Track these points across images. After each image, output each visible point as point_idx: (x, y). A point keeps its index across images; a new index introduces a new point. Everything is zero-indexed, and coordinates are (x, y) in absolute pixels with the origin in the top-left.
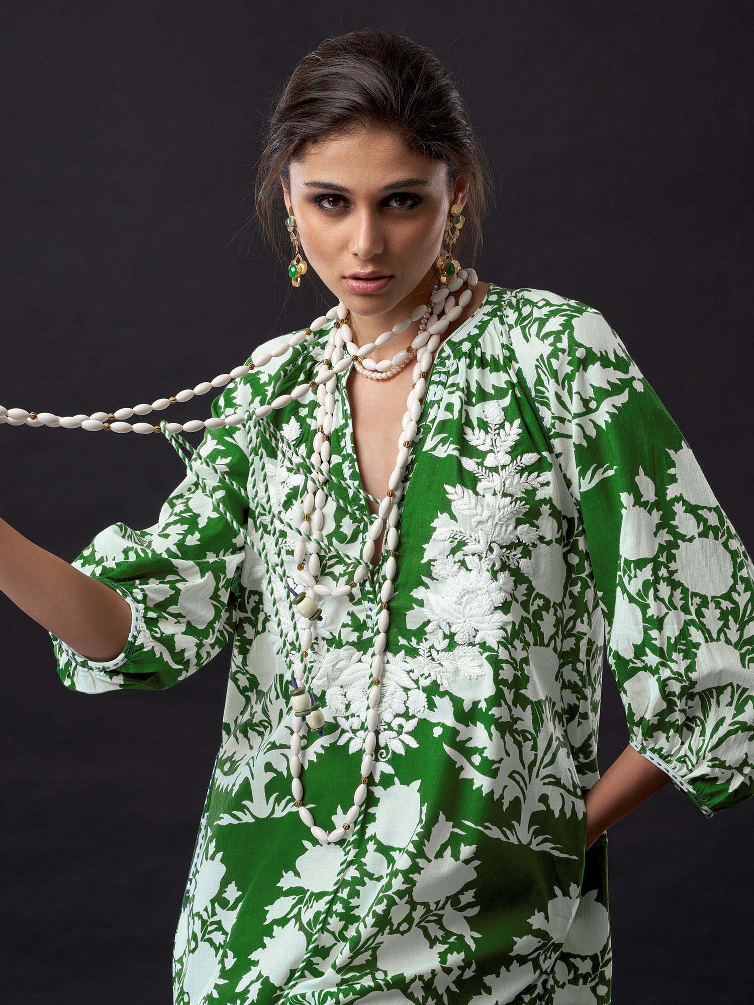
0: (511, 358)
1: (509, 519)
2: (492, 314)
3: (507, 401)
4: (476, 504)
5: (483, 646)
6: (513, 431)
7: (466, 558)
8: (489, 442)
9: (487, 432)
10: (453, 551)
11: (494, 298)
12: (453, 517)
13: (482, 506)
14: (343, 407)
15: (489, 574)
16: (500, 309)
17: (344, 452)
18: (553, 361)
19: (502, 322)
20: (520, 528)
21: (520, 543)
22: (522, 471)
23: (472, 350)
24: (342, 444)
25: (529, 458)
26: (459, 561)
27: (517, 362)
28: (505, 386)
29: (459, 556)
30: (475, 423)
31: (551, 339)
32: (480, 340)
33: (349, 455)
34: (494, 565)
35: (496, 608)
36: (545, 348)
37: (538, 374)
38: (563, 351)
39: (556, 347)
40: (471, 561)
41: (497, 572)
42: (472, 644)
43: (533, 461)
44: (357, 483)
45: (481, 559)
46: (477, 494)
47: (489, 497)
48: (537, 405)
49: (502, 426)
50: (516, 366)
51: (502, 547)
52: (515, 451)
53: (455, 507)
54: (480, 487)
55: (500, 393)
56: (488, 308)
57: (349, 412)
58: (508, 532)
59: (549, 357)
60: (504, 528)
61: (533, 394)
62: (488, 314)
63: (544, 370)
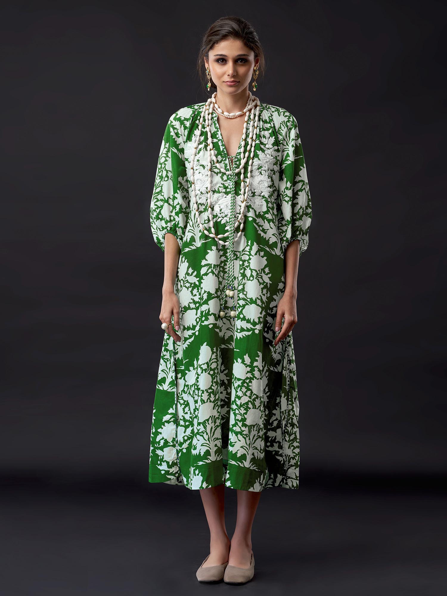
2: (263, 109)
3: (270, 131)
5: (263, 197)
6: (272, 140)
7: (262, 171)
8: (266, 141)
9: (266, 139)
12: (259, 159)
13: (266, 157)
17: (219, 138)
18: (288, 123)
19: (268, 111)
21: (273, 170)
22: (274, 150)
23: (259, 117)
24: (217, 136)
25: (276, 148)
27: (273, 121)
30: (262, 136)
33: (220, 140)
36: (286, 119)
37: (281, 126)
38: (291, 121)
39: (289, 119)
41: (269, 177)
42: (260, 196)
44: (224, 147)
46: (265, 154)
48: (278, 134)
50: (273, 123)
51: (270, 170)
52: (273, 145)
53: (260, 157)
54: (265, 152)
55: (268, 129)
57: (218, 127)
60: (271, 165)
61: (277, 131)
63: (284, 125)
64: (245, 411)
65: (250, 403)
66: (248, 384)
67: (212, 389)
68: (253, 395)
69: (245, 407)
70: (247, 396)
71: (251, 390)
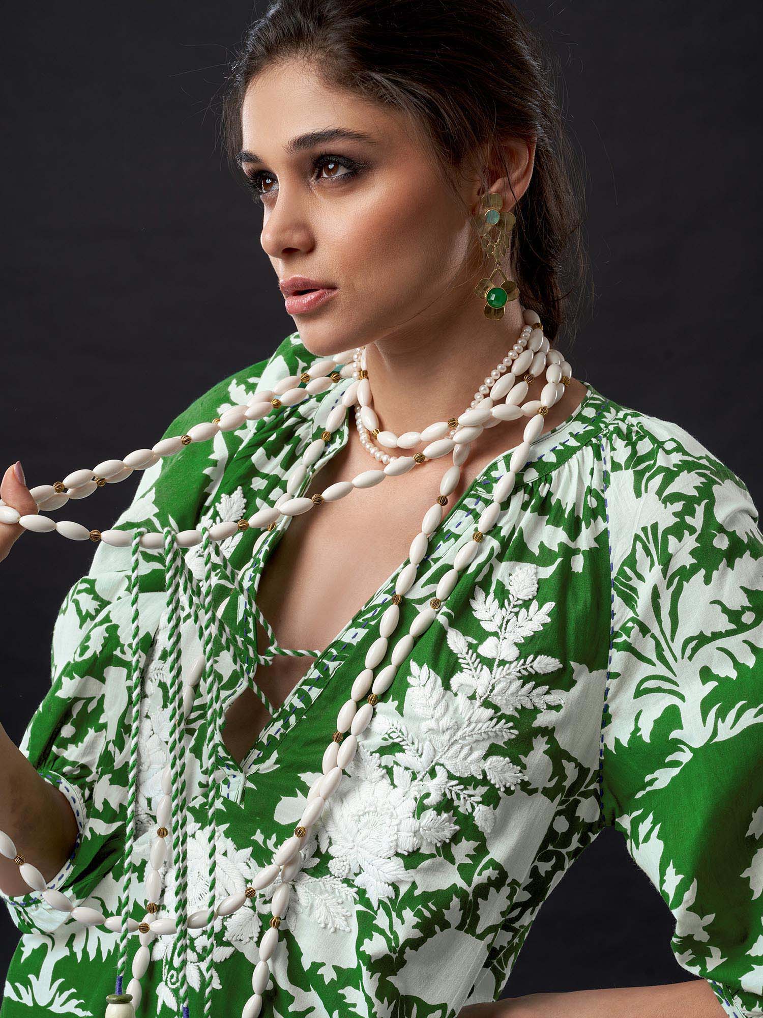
0: (598, 512)
1: (477, 741)
2: (584, 440)
4: (438, 703)
5: (362, 892)
6: (539, 617)
7: (396, 769)
9: (502, 606)
10: (383, 751)
11: (590, 413)
12: (401, 710)
13: (447, 708)
15: (412, 805)
16: (596, 433)
18: (672, 539)
19: (598, 456)
20: (493, 759)
21: (485, 781)
22: (526, 679)
23: (537, 483)
25: (546, 664)
26: (386, 767)
27: (606, 519)
28: (556, 549)
29: (387, 760)
30: (494, 588)
31: (678, 506)
32: (554, 474)
34: (427, 795)
35: (397, 854)
36: (666, 517)
37: (634, 550)
38: (692, 530)
39: (683, 520)
40: (400, 775)
41: (428, 808)
42: (349, 883)
43: (550, 669)
45: (414, 778)
46: (447, 686)
47: (461, 701)
48: (613, 592)
49: (526, 604)
50: (601, 525)
51: (451, 777)
54: (456, 680)
56: (578, 427)
58: (470, 759)
59: (667, 531)
60: (466, 750)
61: (614, 574)
62: (576, 436)
63: (651, 546)
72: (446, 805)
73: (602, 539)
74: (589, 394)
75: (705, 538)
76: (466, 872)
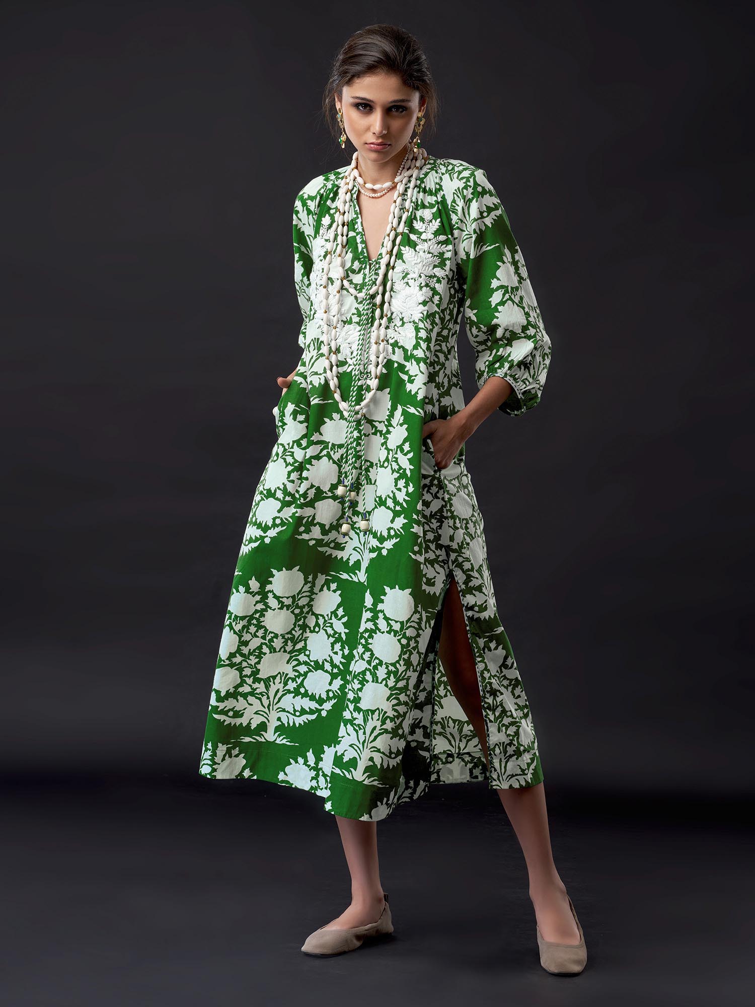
0: (441, 189)
1: (430, 264)
2: (432, 169)
3: (435, 210)
4: (415, 255)
5: (414, 322)
6: (436, 224)
7: (409, 281)
8: (424, 228)
9: (424, 223)
10: (403, 278)
11: (432, 162)
12: (404, 262)
13: (418, 257)
14: (354, 209)
15: (418, 288)
16: (435, 166)
17: (357, 231)
18: (465, 191)
19: (437, 172)
20: (435, 269)
21: (435, 276)
22: (438, 243)
23: (420, 184)
24: (356, 227)
25: (442, 238)
26: (406, 282)
27: (443, 191)
28: (434, 203)
29: (406, 280)
30: (418, 219)
31: (464, 180)
32: (425, 180)
33: (360, 232)
34: (421, 283)
35: (420, 304)
36: (461, 184)
37: (454, 197)
38: (470, 187)
39: (467, 184)
40: (411, 282)
41: (423, 287)
42: (410, 322)
43: (444, 239)
44: (363, 245)
45: (415, 280)
46: (416, 251)
47: (421, 253)
48: (450, 212)
49: (431, 221)
50: (442, 193)
51: (426, 276)
52: (436, 233)
53: (404, 257)
54: (417, 248)
55: (431, 206)
56: (429, 166)
58: (429, 270)
59: (463, 189)
60: (427, 267)
61: (449, 207)
62: (429, 169)
63: (459, 195)
64: (360, 686)
65: (368, 673)
66: (366, 640)
67: (292, 634)
68: (375, 660)
69: (360, 679)
70: (364, 660)
71: (371, 650)
72: (427, 285)
73: (443, 197)
74: (430, 157)
75: (475, 188)
76: (438, 306)
